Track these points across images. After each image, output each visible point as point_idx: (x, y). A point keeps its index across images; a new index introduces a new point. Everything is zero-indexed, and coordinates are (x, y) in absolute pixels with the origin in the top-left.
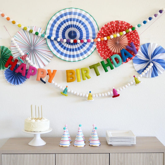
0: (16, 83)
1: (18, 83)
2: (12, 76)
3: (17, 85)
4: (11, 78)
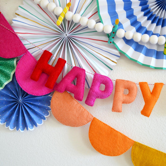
0: (21, 126)
1: (25, 126)
2: (12, 106)
3: (23, 129)
4: (8, 114)
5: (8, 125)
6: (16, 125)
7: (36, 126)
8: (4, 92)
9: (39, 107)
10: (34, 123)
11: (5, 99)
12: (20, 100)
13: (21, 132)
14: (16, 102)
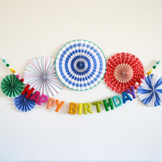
1: (26, 110)
2: (21, 103)
3: (25, 111)
4: (20, 105)
5: (19, 110)
6: (23, 110)
7: (30, 110)
8: (19, 97)
9: (32, 103)
10: (29, 109)
11: (19, 100)
12: (25, 100)
13: (25, 113)
14: (23, 101)
